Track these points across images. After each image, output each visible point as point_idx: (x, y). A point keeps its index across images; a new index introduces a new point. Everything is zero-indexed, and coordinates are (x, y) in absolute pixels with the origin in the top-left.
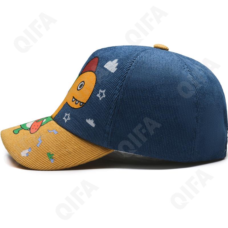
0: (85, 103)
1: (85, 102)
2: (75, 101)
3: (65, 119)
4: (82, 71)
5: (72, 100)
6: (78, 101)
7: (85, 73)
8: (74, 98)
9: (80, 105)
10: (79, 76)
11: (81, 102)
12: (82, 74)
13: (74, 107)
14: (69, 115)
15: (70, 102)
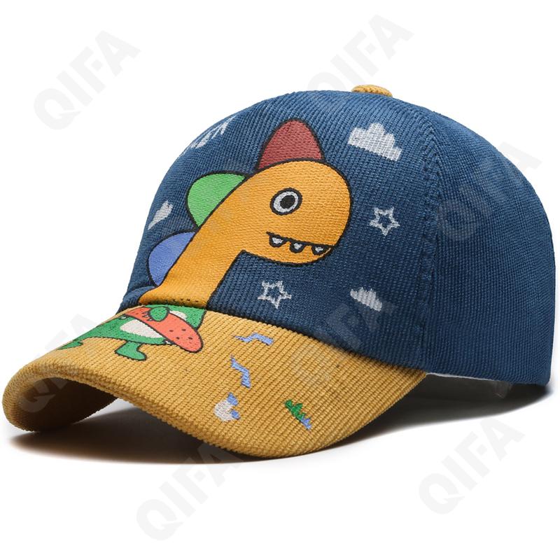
0: (331, 247)
1: (332, 243)
2: (288, 244)
3: (269, 298)
4: (258, 164)
5: (272, 243)
6: (299, 242)
7: (276, 167)
8: (278, 237)
9: (315, 253)
10: (247, 177)
11: (314, 246)
12: (263, 169)
13: (291, 261)
14: (279, 284)
15: (262, 249)
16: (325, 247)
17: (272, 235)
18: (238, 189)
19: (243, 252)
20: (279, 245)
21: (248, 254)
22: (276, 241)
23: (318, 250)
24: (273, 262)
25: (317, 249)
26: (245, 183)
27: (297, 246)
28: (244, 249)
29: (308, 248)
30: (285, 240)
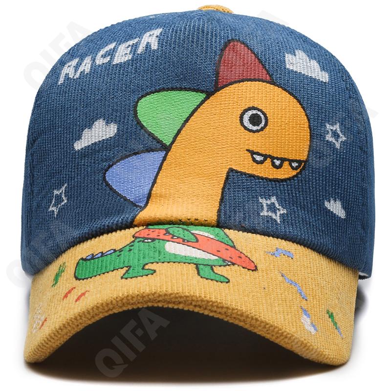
0: (303, 161)
1: (304, 157)
2: (269, 160)
3: (270, 214)
4: (217, 82)
5: (254, 160)
6: (278, 159)
7: (234, 86)
8: (258, 154)
9: (293, 168)
10: (209, 94)
11: (291, 161)
12: (223, 88)
13: (275, 177)
14: (273, 199)
15: (247, 166)
16: (299, 162)
17: (252, 153)
18: (201, 107)
19: (231, 170)
20: (261, 162)
21: (237, 172)
22: (258, 158)
23: (295, 165)
24: (262, 178)
25: (293, 165)
26: (208, 101)
27: (278, 163)
28: (231, 167)
29: (286, 164)
30: (266, 157)
